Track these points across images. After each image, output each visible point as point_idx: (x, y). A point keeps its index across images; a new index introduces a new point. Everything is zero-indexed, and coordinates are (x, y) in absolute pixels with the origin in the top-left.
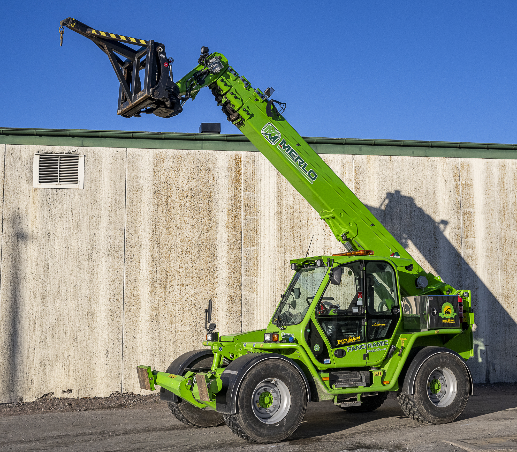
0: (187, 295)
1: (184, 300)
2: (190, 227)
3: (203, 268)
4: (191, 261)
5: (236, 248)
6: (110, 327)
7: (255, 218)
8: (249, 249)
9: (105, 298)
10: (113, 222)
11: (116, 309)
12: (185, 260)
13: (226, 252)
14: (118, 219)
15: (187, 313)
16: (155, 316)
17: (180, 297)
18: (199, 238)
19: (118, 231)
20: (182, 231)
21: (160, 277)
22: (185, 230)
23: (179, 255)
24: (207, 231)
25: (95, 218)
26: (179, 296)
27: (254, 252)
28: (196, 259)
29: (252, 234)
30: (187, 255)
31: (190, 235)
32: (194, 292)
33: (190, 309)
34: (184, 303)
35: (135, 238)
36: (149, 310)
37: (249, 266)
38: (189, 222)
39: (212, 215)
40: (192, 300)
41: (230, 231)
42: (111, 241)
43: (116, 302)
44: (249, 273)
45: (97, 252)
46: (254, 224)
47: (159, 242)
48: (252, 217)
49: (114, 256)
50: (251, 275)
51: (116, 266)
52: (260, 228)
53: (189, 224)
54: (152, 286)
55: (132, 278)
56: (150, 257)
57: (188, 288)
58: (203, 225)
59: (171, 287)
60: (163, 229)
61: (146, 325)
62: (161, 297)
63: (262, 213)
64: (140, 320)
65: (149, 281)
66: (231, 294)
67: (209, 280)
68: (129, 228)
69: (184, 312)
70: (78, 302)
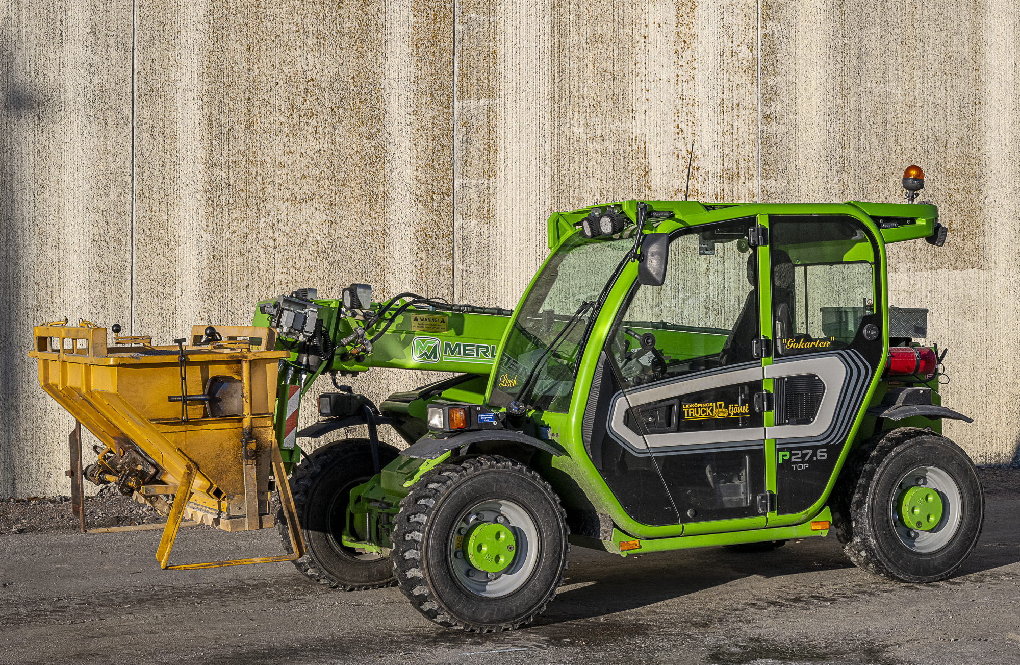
0: (305, 225)
1: (298, 239)
2: (312, 42)
3: (348, 153)
4: (317, 136)
5: (437, 100)
6: (95, 311)
7: (491, 19)
8: (473, 102)
9: (81, 233)
10: (99, 27)
11: (112, 264)
12: (299, 131)
13: (410, 110)
14: (114, 19)
15: (307, 275)
16: (217, 283)
17: (287, 230)
18: (337, 73)
19: (115, 53)
20: (292, 54)
21: (232, 178)
22: (300, 51)
23: (282, 119)
24: (358, 55)
25: (52, 15)
26: (283, 228)
27: (485, 112)
28: (330, 129)
29: (481, 64)
30: (304, 120)
31: (312, 63)
32: (325, 217)
33: (312, 263)
34: (296, 248)
35: (162, 72)
36: (203, 265)
37: (475, 148)
38: (310, 29)
39: (372, 10)
40: (318, 238)
41: (421, 54)
42: (96, 80)
43: (112, 243)
44: (473, 169)
45: (57, 108)
46: (487, 35)
47: (226, 81)
48: (482, 18)
49: (105, 119)
50: (478, 174)
51: (110, 148)
52: (502, 46)
53: (311, 35)
54: (210, 202)
55: (155, 180)
56: (204, 124)
57: (308, 208)
58: (347, 39)
59: (261, 205)
60: (238, 46)
61: (194, 306)
62: (234, 232)
63: (510, 7)
64: (178, 292)
65: (201, 188)
66: (424, 225)
67: (364, 188)
68: (145, 43)
69: (298, 273)
70: (9, 243)
